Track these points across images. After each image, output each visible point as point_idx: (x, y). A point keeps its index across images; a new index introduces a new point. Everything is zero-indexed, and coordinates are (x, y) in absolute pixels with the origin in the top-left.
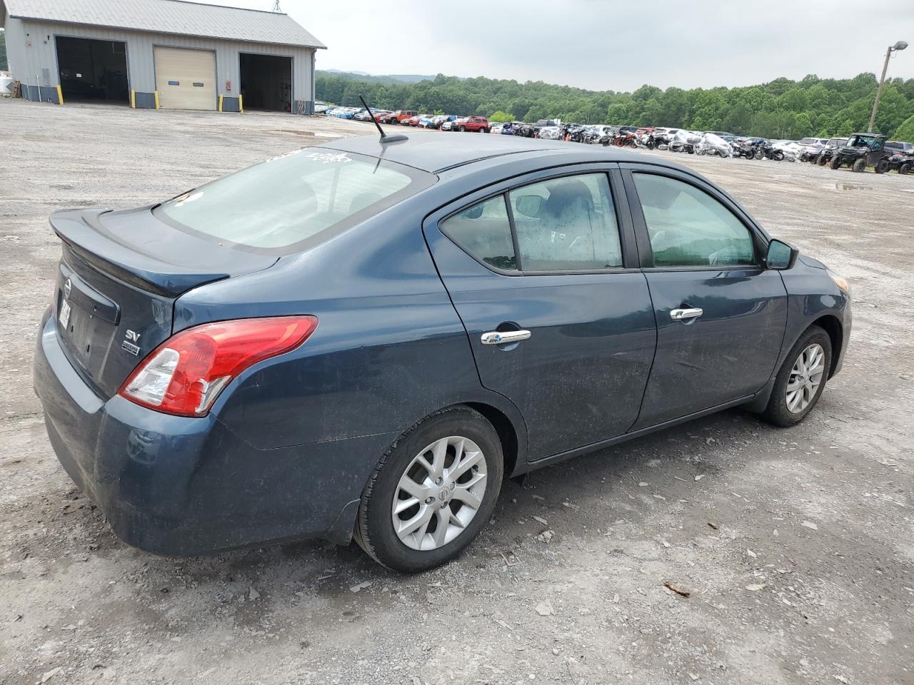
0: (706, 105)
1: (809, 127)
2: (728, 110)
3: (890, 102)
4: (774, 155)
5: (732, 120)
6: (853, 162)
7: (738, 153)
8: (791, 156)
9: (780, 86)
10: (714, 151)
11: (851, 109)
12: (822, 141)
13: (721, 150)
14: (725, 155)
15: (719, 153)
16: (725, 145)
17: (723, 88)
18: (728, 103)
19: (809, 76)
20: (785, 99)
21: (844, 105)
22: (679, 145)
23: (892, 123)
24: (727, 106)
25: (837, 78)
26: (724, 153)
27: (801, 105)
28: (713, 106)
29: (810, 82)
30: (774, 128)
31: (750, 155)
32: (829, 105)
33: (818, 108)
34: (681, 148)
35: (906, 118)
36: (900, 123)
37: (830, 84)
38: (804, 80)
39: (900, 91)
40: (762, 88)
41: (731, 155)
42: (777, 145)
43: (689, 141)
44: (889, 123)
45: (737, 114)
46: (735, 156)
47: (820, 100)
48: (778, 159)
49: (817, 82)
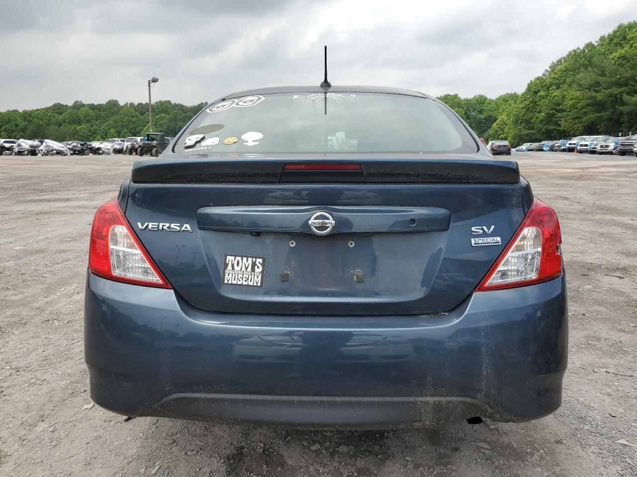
0: (7, 123)
1: (89, 135)
2: (27, 126)
3: (133, 117)
4: (96, 151)
5: (32, 133)
6: (151, 151)
7: (72, 152)
8: (107, 151)
9: (58, 108)
10: (55, 152)
11: (111, 122)
12: (121, 140)
13: (60, 151)
14: (64, 154)
15: (59, 153)
16: (62, 147)
17: (14, 111)
18: (24, 121)
19: (76, 102)
20: (66, 117)
21: (105, 119)
22: (23, 150)
23: (138, 129)
24: (24, 123)
25: (96, 103)
26: (63, 153)
27: (78, 120)
28: (13, 123)
29: (78, 106)
30: (65, 136)
31: (81, 152)
32: (97, 120)
33: (90, 122)
34: (26, 152)
35: (144, 126)
36: (142, 130)
37: (92, 107)
38: (74, 104)
39: (136, 110)
40: (48, 109)
41: (69, 154)
42: (95, 144)
43: (31, 146)
44: (135, 130)
45: (35, 129)
46: (71, 154)
47: (89, 117)
48: (100, 154)
49: (83, 105)
